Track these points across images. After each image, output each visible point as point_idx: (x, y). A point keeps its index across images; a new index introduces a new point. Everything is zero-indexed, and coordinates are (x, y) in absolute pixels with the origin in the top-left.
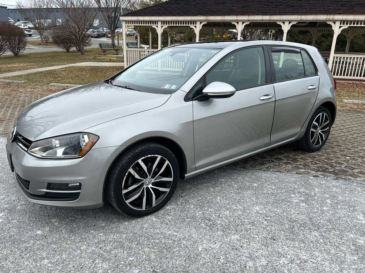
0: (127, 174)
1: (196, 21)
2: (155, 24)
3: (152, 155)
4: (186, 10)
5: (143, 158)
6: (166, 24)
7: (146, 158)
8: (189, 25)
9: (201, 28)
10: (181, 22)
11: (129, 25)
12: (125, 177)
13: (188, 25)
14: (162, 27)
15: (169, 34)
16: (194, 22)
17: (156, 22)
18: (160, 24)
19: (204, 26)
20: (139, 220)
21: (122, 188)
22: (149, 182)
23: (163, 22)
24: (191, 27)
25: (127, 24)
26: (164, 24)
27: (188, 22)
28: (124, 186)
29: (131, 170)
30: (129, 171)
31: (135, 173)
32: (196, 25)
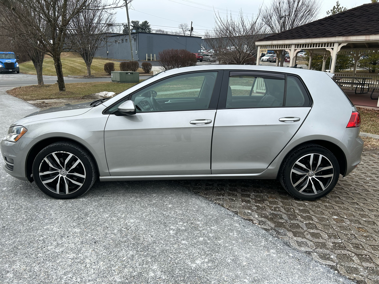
0: (42, 161)
1: (334, 43)
2: (289, 48)
3: (64, 152)
4: (326, 30)
5: (57, 152)
6: (300, 47)
7: (59, 153)
8: (326, 47)
9: (339, 50)
10: (316, 44)
11: (264, 49)
12: (41, 163)
13: (324, 48)
14: (295, 50)
15: (325, 57)
16: (332, 44)
17: (289, 46)
18: (293, 47)
19: (342, 48)
20: (53, 200)
21: (39, 171)
22: (64, 173)
23: (297, 45)
24: (327, 49)
25: (262, 49)
26: (298, 47)
27: (325, 44)
28: (40, 170)
29: (46, 159)
30: (44, 159)
31: (49, 162)
32: (333, 47)
